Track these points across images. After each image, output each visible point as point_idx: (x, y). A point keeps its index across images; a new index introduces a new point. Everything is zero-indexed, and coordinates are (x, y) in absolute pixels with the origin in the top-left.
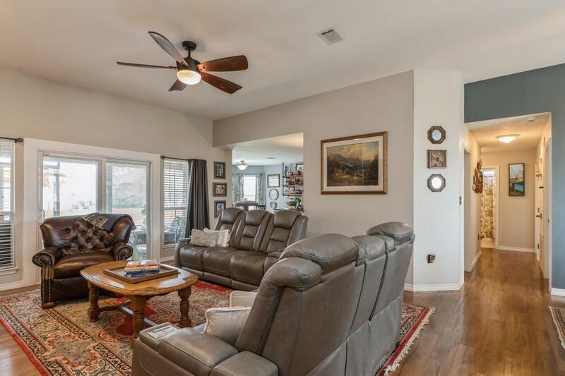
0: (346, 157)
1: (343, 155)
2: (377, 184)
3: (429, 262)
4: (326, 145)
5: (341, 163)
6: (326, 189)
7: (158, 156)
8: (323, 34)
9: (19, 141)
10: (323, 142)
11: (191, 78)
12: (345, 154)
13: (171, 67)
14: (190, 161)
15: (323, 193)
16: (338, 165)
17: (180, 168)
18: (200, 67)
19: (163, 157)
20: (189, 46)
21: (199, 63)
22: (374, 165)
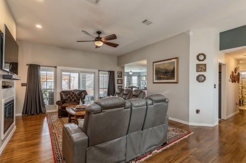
0: (162, 68)
1: (161, 68)
2: (174, 79)
3: (197, 113)
4: (155, 64)
5: (160, 71)
6: (155, 81)
7: (97, 70)
8: (144, 22)
9: (56, 67)
10: (154, 63)
11: (100, 44)
12: (162, 67)
13: (93, 41)
14: (108, 71)
15: (154, 83)
16: (159, 72)
17: (105, 74)
18: (102, 39)
19: (99, 71)
20: (99, 33)
21: (102, 38)
22: (173, 71)
